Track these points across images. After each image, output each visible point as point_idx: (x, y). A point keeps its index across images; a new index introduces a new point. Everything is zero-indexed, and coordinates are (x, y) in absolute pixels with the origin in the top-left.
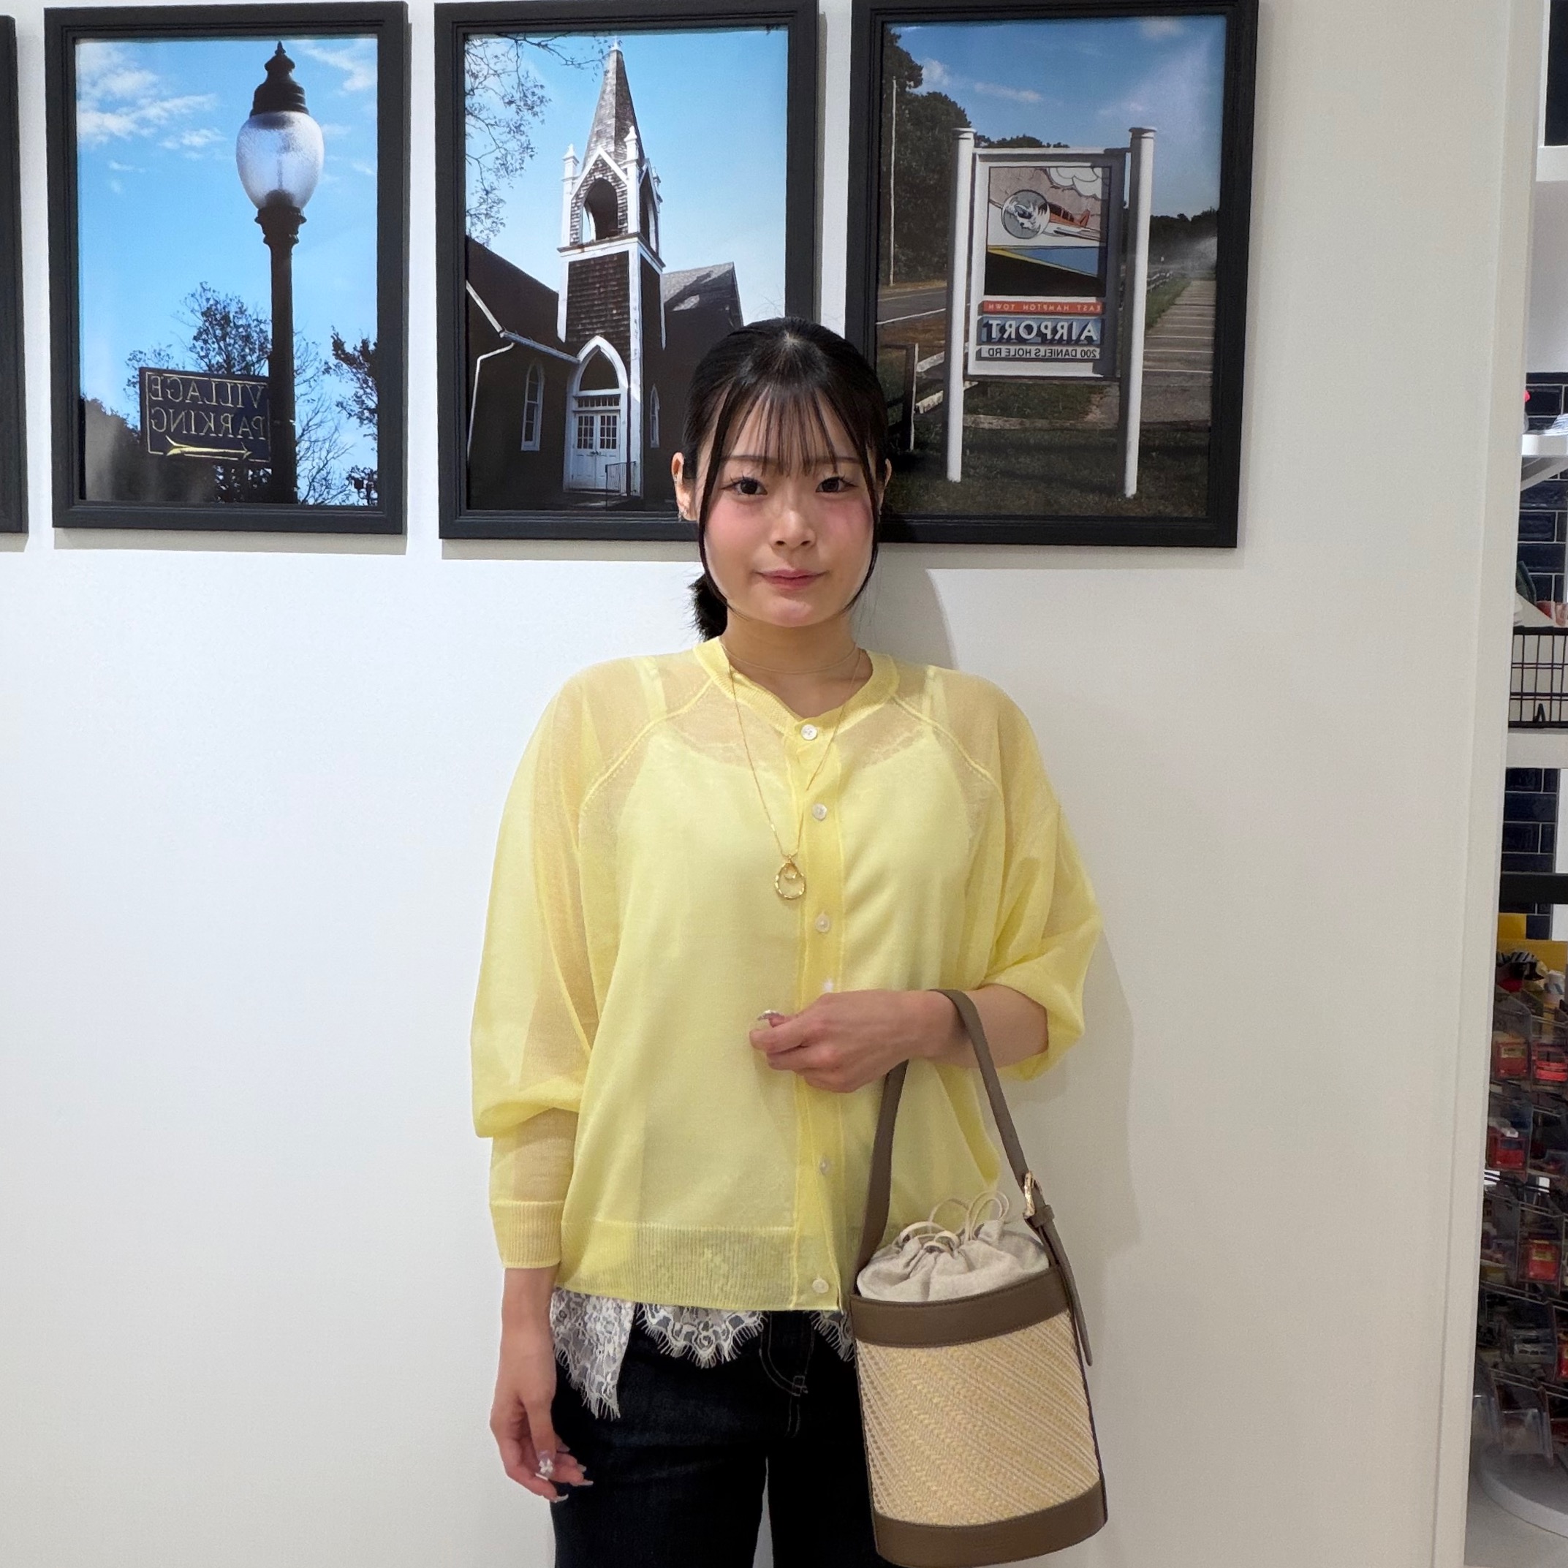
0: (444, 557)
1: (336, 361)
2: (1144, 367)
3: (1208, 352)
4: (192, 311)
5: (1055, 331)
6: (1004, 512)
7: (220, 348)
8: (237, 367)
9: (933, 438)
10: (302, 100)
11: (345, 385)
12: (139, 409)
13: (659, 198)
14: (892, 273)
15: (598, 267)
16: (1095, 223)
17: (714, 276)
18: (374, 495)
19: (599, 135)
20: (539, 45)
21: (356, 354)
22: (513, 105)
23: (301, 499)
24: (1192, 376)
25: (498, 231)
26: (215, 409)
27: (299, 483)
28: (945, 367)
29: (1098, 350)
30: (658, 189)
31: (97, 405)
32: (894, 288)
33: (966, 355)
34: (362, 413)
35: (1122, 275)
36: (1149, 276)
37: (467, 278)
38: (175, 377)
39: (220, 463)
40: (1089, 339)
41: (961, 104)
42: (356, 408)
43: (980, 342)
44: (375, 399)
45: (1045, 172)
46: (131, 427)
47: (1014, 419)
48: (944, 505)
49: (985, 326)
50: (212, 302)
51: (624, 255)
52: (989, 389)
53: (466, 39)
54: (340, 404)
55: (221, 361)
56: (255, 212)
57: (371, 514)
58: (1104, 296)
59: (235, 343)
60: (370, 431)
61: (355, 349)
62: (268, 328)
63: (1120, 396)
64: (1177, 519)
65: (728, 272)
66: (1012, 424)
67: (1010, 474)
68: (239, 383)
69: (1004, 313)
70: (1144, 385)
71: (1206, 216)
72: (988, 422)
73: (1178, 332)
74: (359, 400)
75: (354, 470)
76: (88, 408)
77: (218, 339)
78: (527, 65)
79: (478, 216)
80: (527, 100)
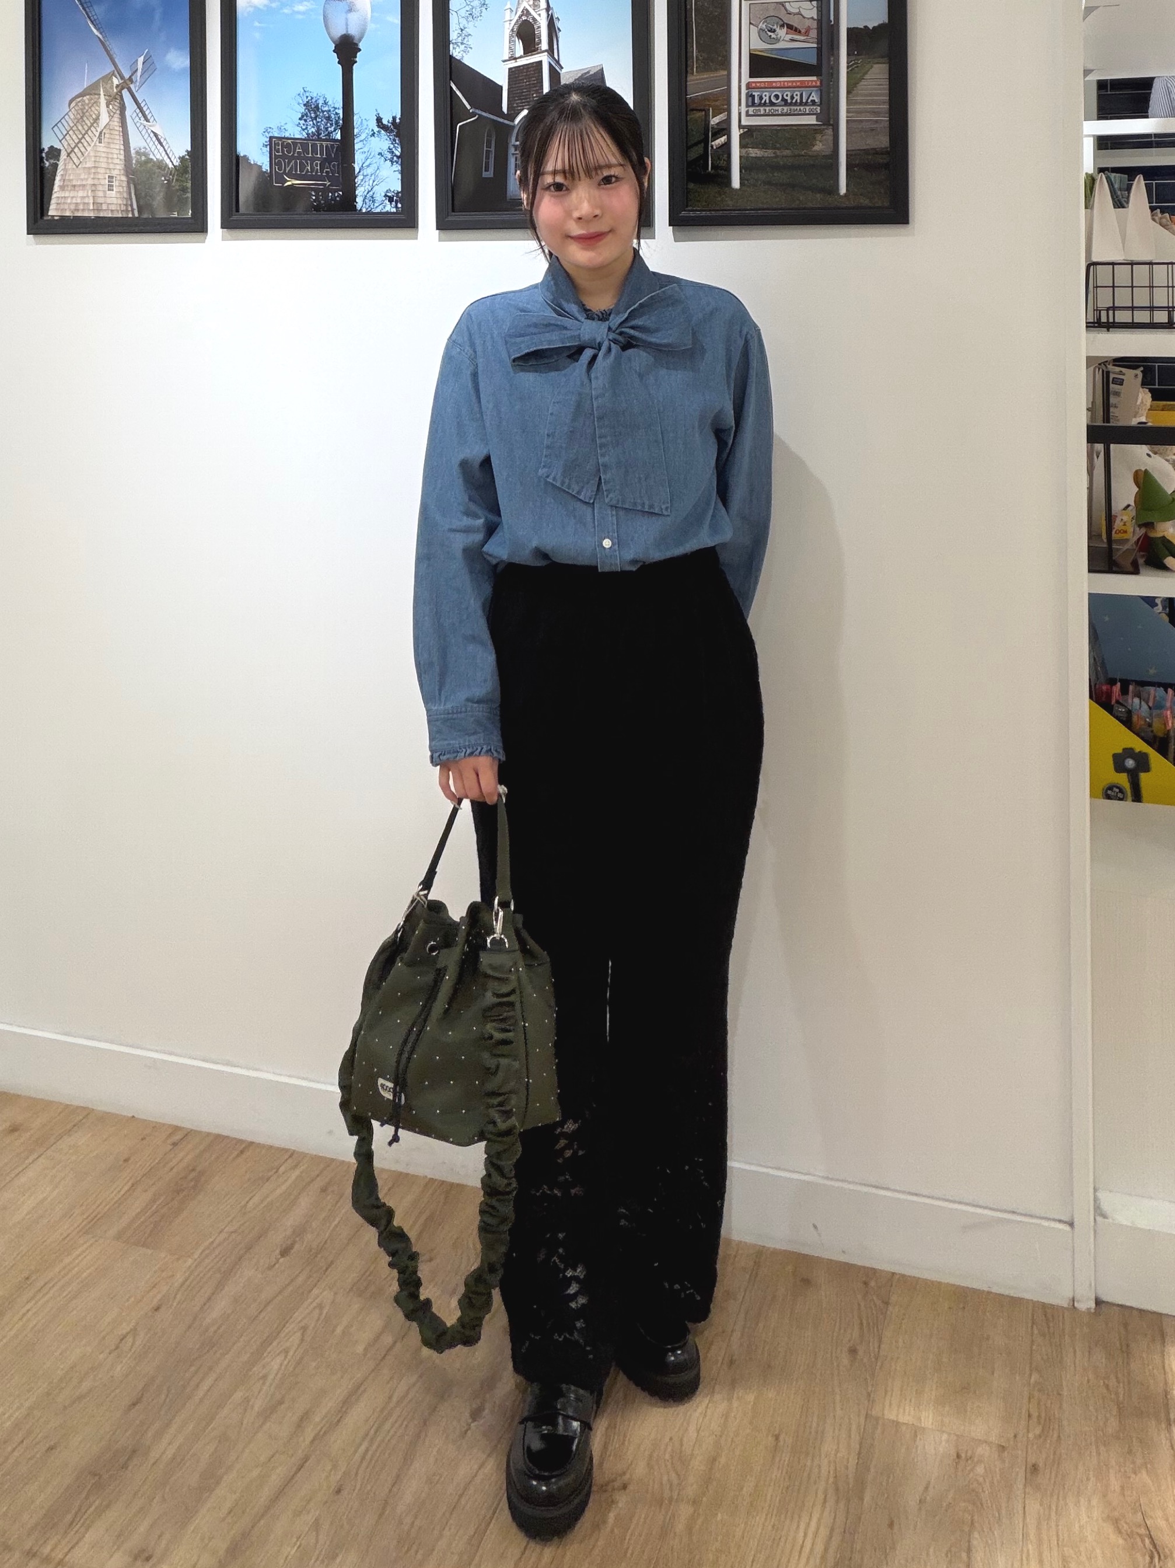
0: (439, 241)
1: (378, 129)
2: (847, 117)
3: (886, 107)
4: (299, 104)
5: (792, 98)
6: (766, 206)
7: (314, 124)
8: (323, 134)
9: (722, 163)
11: (383, 143)
12: (269, 160)
13: (559, 29)
14: (695, 66)
15: (525, 71)
16: (814, 34)
17: (591, 73)
18: (399, 205)
21: (389, 125)
23: (359, 209)
24: (876, 122)
25: (468, 52)
26: (309, 158)
27: (357, 200)
28: (728, 121)
29: (819, 108)
30: (559, 24)
31: (246, 158)
32: (696, 76)
33: (740, 114)
34: (393, 158)
35: (832, 63)
36: (848, 63)
37: (451, 79)
38: (290, 141)
39: (312, 189)
40: (813, 101)
42: (389, 156)
43: (747, 106)
44: (400, 150)
45: (783, 6)
46: (264, 170)
47: (770, 151)
48: (730, 203)
49: (751, 96)
50: (309, 98)
51: (540, 62)
52: (755, 134)
54: (380, 154)
55: (314, 131)
56: (333, 46)
57: (397, 217)
58: (821, 76)
59: (322, 120)
60: (397, 169)
61: (388, 122)
62: (340, 112)
63: (834, 135)
64: (870, 208)
65: (600, 70)
66: (769, 153)
67: (769, 183)
68: (324, 143)
69: (761, 88)
70: (847, 128)
71: (881, 26)
72: (754, 152)
73: (866, 95)
74: (391, 151)
75: (388, 191)
76: (241, 161)
77: (312, 119)
79: (457, 44)
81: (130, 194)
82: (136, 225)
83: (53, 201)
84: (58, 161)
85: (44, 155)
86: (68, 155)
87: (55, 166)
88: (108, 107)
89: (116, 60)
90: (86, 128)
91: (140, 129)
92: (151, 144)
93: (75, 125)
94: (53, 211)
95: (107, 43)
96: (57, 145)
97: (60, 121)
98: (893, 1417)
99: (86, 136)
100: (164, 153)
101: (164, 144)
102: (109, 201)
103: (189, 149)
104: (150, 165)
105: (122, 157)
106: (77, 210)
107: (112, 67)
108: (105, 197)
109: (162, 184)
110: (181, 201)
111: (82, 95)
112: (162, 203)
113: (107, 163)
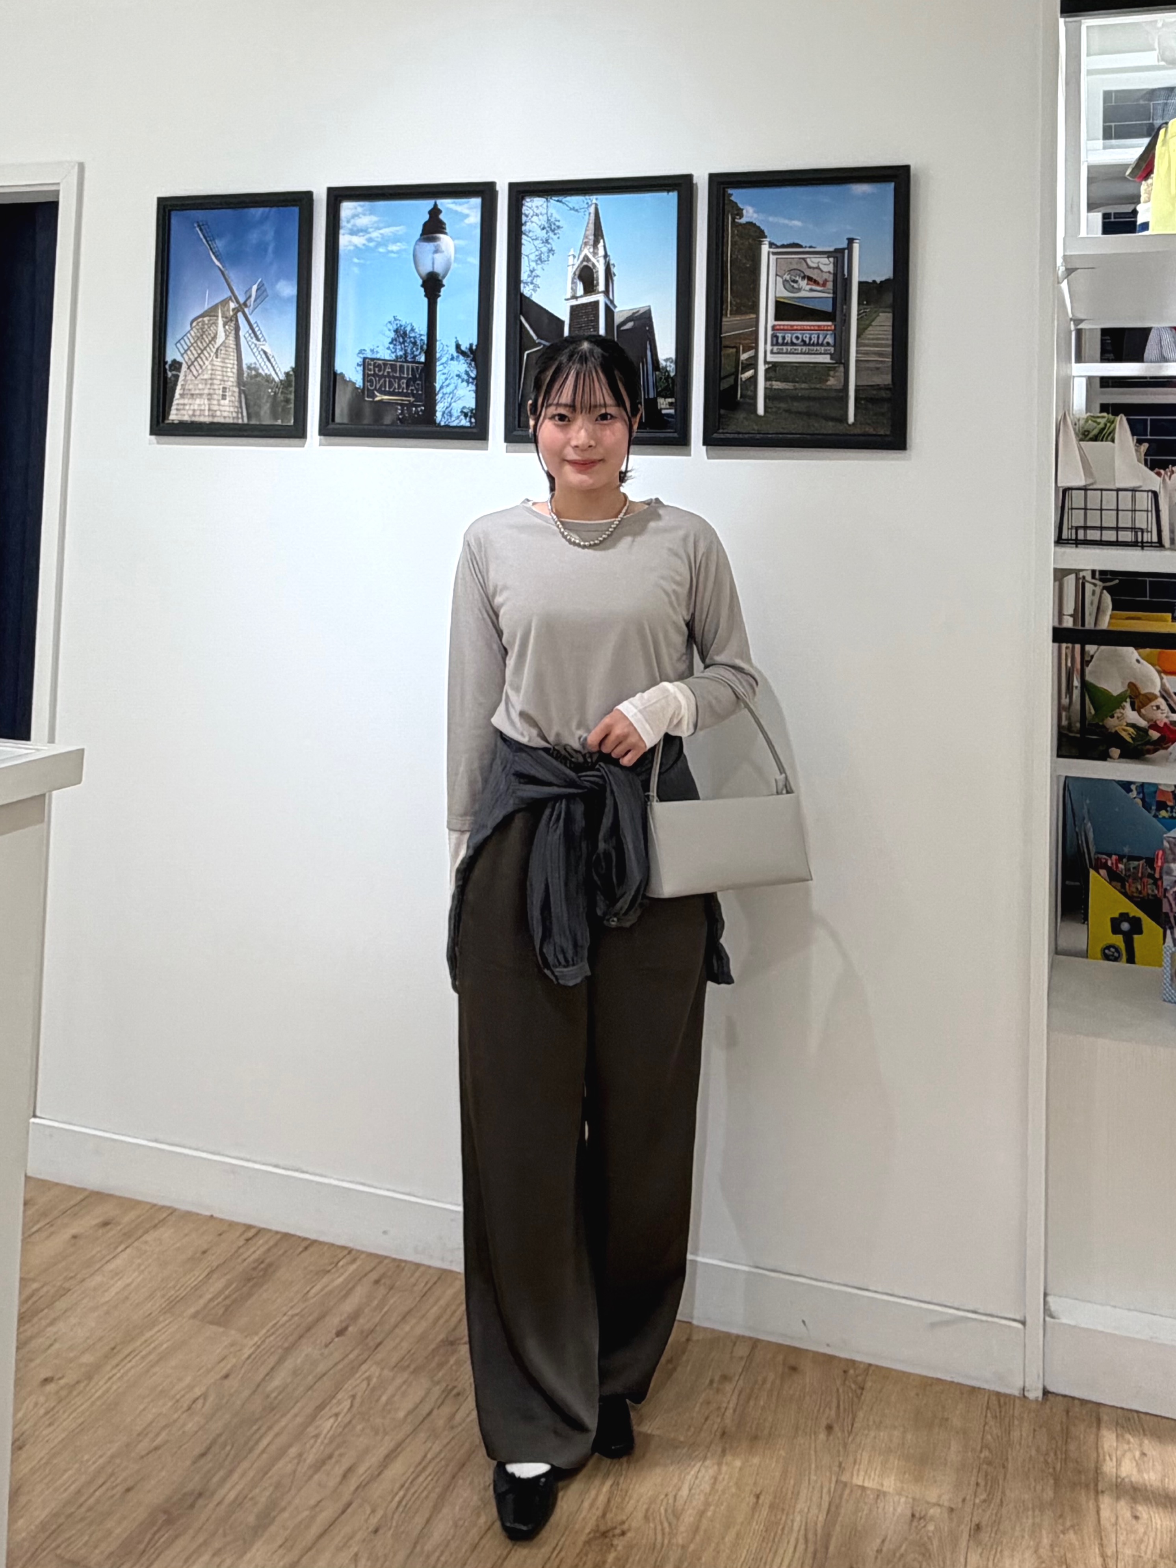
0: (507, 452)
1: (457, 354)
2: (856, 357)
3: (890, 349)
4: (389, 330)
5: (810, 339)
6: (785, 431)
7: (402, 347)
8: (409, 357)
9: (749, 393)
10: (445, 228)
11: (461, 366)
12: (362, 377)
13: (614, 274)
14: (728, 310)
15: (584, 308)
16: (830, 285)
17: (641, 312)
18: (473, 420)
19: (586, 244)
20: (558, 201)
21: (467, 351)
22: (545, 231)
23: (438, 422)
24: (881, 362)
25: (536, 291)
26: (397, 377)
27: (437, 414)
28: (756, 357)
29: (833, 348)
30: (614, 270)
31: (342, 375)
32: (729, 317)
33: (766, 352)
34: (468, 379)
35: (844, 312)
36: (859, 310)
37: (521, 313)
38: (380, 362)
39: (398, 404)
40: (828, 344)
41: (762, 227)
42: (465, 377)
43: (772, 345)
44: (475, 372)
46: (357, 386)
47: (790, 384)
48: (755, 427)
49: (774, 336)
50: (398, 325)
51: (596, 303)
52: (777, 369)
53: (523, 198)
54: (458, 375)
55: (400, 353)
56: (420, 282)
57: (470, 430)
58: (836, 321)
59: (409, 345)
60: (471, 389)
61: (466, 348)
62: (425, 338)
63: (844, 372)
64: (874, 435)
65: (648, 310)
66: (789, 386)
67: (788, 411)
68: (410, 365)
69: (783, 330)
70: (857, 367)
71: (887, 281)
72: (777, 385)
73: (873, 339)
74: (467, 373)
75: (464, 408)
76: (338, 377)
77: (401, 343)
78: (551, 210)
79: (526, 283)
80: (552, 227)
81: (240, 402)
82: (245, 430)
83: (174, 407)
84: (180, 372)
85: (167, 367)
86: (189, 368)
87: (177, 377)
88: (224, 327)
89: (234, 288)
90: (205, 345)
91: (253, 346)
92: (261, 361)
93: (196, 342)
94: (174, 416)
95: (226, 273)
96: (179, 359)
97: (182, 338)
98: (860, 1483)
99: (205, 352)
100: (271, 369)
101: (272, 360)
102: (223, 408)
103: (293, 365)
104: (258, 379)
105: (235, 371)
106: (194, 415)
107: (230, 294)
108: (219, 405)
109: (269, 396)
110: (285, 411)
111: (202, 316)
112: (268, 412)
113: (223, 376)
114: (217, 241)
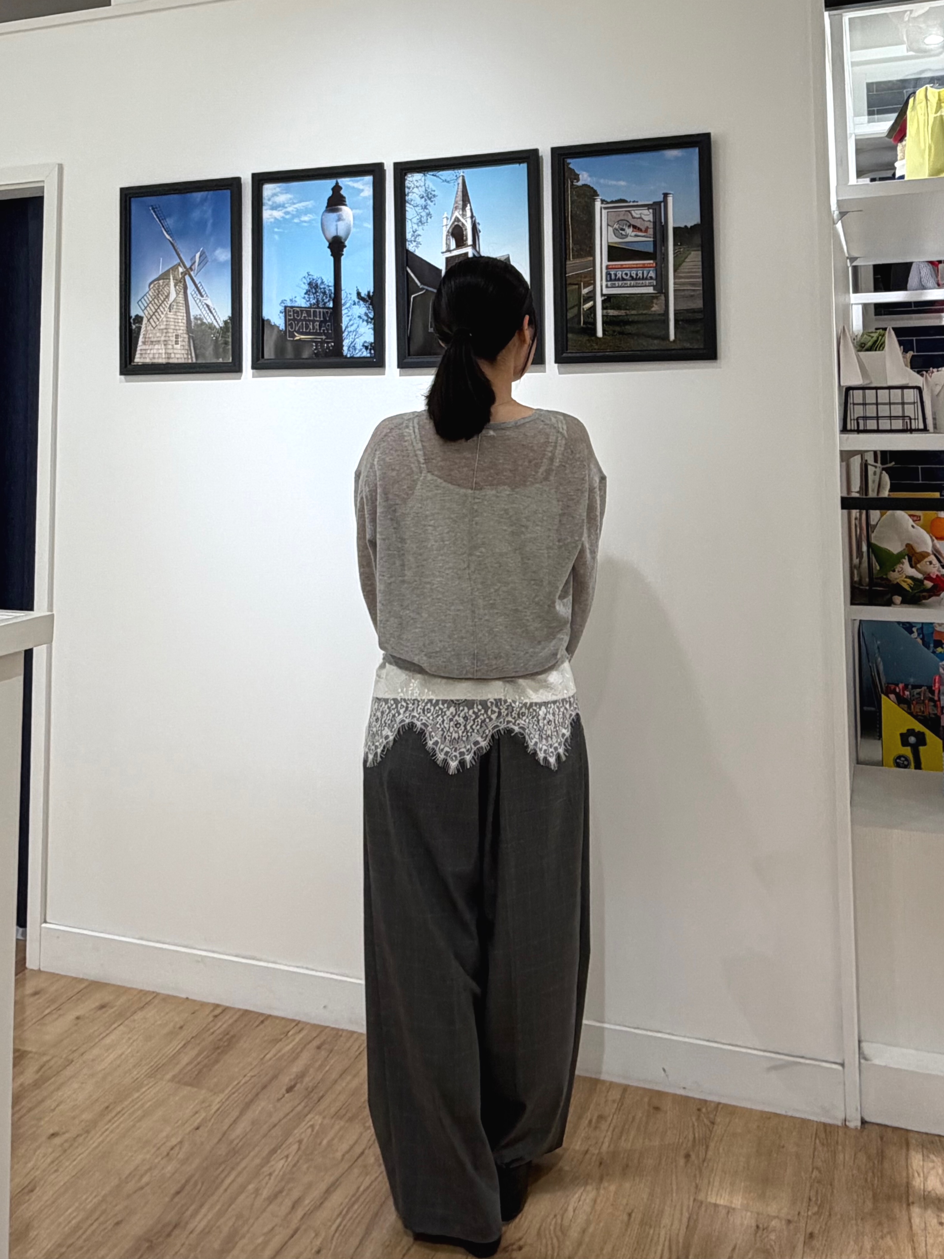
0: (400, 375)
1: (356, 301)
2: (674, 287)
4: (303, 284)
5: (636, 275)
6: (620, 349)
7: (313, 298)
8: (319, 305)
9: (590, 321)
10: (344, 202)
11: (360, 310)
12: (283, 322)
14: (571, 254)
16: (651, 231)
18: (371, 352)
19: (456, 208)
20: (433, 175)
21: (366, 297)
22: (423, 199)
23: (343, 355)
24: (694, 290)
25: (419, 247)
27: (343, 349)
28: (594, 291)
29: (655, 282)
31: (268, 321)
33: (602, 286)
34: (367, 320)
35: (663, 251)
36: (674, 250)
37: (406, 265)
38: (296, 309)
39: (313, 342)
40: (651, 277)
41: (595, 188)
42: (364, 318)
43: (607, 281)
44: (373, 314)
46: (281, 329)
47: (622, 311)
48: (596, 347)
49: (609, 274)
50: (310, 280)
52: (612, 299)
53: (406, 174)
54: (358, 317)
55: (315, 302)
56: (327, 244)
57: (369, 360)
58: (655, 260)
59: (319, 296)
60: (369, 327)
62: (332, 288)
63: (665, 300)
64: (691, 349)
66: (621, 313)
67: (622, 333)
68: (321, 310)
69: (616, 269)
70: (674, 294)
71: (696, 226)
72: (612, 312)
73: (686, 273)
74: (366, 314)
75: (365, 342)
76: (265, 323)
77: (314, 294)
78: (428, 183)
79: (411, 241)
80: (429, 196)
81: (190, 346)
82: (195, 367)
83: (139, 351)
84: (141, 324)
85: (133, 320)
86: (149, 320)
87: (141, 327)
88: (175, 287)
89: (182, 255)
90: (160, 302)
91: (197, 302)
92: (204, 312)
93: (153, 300)
94: (139, 357)
95: (175, 244)
96: (142, 313)
97: (143, 297)
98: (713, 1201)
99: (161, 307)
100: (213, 318)
101: (213, 312)
102: (176, 350)
103: (230, 316)
104: (203, 327)
105: (185, 321)
106: (154, 358)
107: (179, 261)
108: (173, 348)
109: (212, 340)
110: (225, 351)
111: (158, 279)
112: (212, 352)
113: (175, 326)
114: (167, 220)
